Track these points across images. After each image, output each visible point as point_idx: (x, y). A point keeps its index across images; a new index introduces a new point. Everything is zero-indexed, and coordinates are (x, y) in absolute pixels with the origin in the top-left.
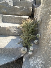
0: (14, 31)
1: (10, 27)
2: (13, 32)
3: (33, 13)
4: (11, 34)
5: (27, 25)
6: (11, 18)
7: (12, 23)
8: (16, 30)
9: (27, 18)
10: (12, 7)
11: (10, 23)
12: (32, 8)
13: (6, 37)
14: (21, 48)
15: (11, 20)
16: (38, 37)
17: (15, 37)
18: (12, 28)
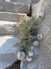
0: (11, 29)
1: (5, 25)
2: (9, 31)
3: (31, 12)
4: (7, 33)
5: (25, 23)
6: (8, 15)
7: (9, 21)
8: (12, 28)
9: (25, 15)
10: (9, 3)
11: (7, 21)
12: (30, 5)
13: (1, 36)
14: (17, 52)
15: (7, 18)
16: (39, 38)
17: (12, 37)
18: (8, 26)
